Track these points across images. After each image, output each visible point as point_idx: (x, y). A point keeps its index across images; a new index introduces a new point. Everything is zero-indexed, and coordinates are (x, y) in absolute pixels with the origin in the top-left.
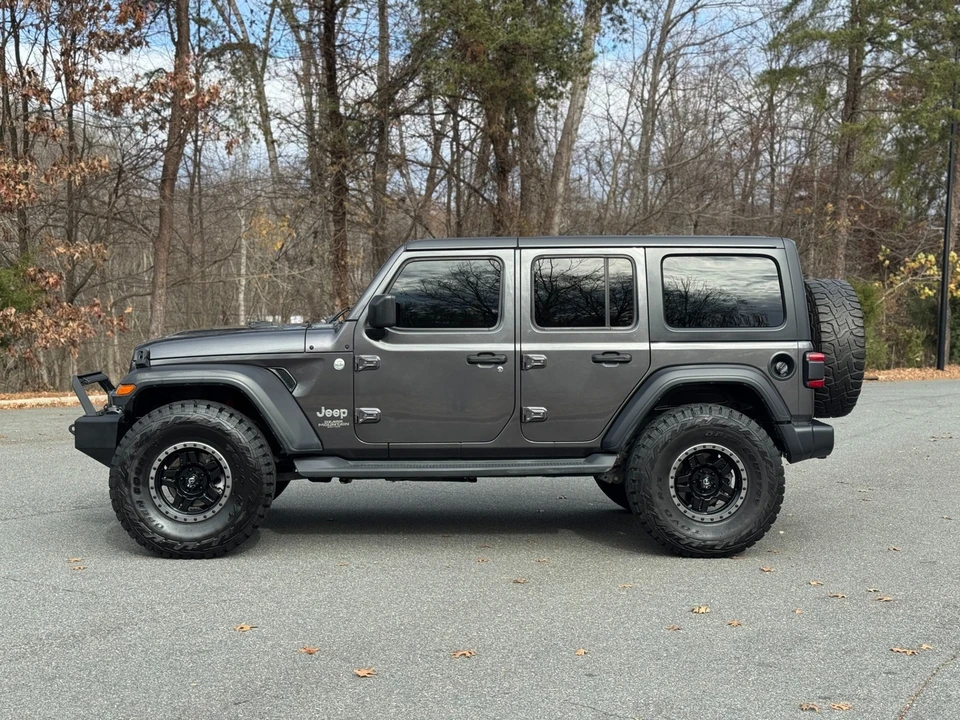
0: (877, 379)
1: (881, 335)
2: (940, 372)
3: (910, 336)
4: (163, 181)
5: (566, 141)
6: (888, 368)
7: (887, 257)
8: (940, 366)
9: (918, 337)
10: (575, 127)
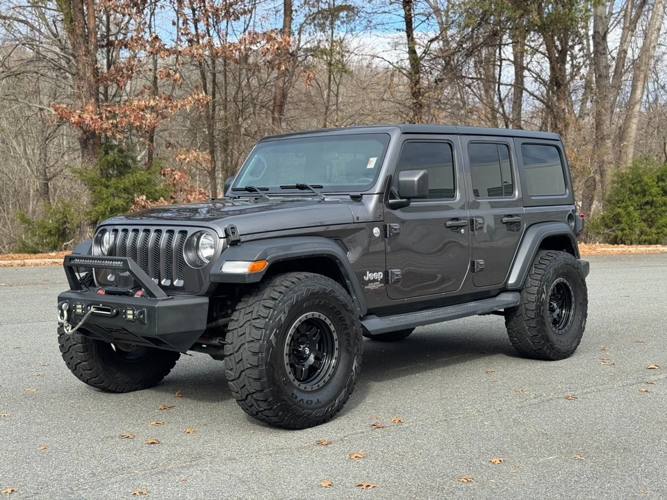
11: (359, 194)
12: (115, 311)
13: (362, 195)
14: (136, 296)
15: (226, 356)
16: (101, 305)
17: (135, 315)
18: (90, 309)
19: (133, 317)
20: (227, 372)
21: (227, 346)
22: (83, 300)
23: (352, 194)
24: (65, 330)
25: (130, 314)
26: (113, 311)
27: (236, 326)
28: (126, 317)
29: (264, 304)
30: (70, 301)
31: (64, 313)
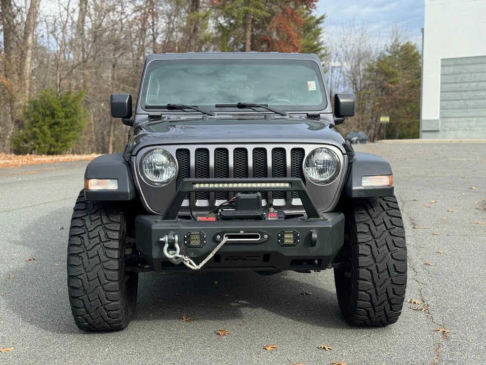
10: (37, 3)
11: (317, 113)
12: (266, 236)
13: (319, 113)
14: (269, 219)
15: (363, 267)
16: (242, 232)
17: (298, 238)
18: (222, 238)
19: (295, 241)
20: (362, 283)
21: (363, 257)
22: (201, 229)
23: (310, 113)
24: (188, 264)
25: (290, 238)
26: (262, 237)
27: (371, 238)
28: (283, 241)
29: (391, 214)
30: (176, 232)
31: (177, 246)
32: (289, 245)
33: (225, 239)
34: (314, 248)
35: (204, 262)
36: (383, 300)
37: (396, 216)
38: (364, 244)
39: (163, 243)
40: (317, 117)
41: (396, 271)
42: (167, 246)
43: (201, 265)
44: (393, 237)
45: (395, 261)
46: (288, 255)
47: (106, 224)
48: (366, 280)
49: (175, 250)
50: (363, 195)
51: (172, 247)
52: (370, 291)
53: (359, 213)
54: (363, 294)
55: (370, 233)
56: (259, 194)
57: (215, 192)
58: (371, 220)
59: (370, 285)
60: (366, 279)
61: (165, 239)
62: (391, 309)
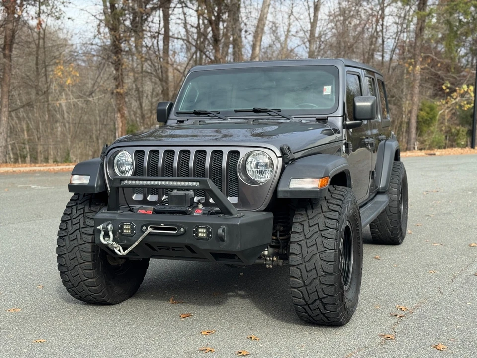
0: (434, 154)
1: (441, 130)
2: (472, 150)
3: (458, 131)
4: (5, 46)
5: (260, 25)
6: (445, 148)
7: (448, 88)
8: (472, 147)
9: (463, 131)
11: (326, 116)
12: (182, 230)
13: (328, 117)
14: (195, 214)
15: (293, 265)
16: (162, 225)
17: (210, 233)
18: (147, 229)
19: (208, 235)
20: (292, 281)
21: (293, 256)
22: (131, 220)
23: (318, 116)
24: (116, 251)
25: (203, 232)
26: (179, 230)
27: (302, 238)
28: (197, 235)
29: (328, 216)
30: (113, 221)
31: (111, 234)
32: (202, 238)
33: (149, 230)
34: (224, 243)
35: (129, 249)
36: (314, 299)
37: (331, 218)
38: (296, 243)
39: (100, 231)
40: (324, 121)
41: (324, 272)
42: (103, 233)
43: (126, 252)
44: (324, 239)
45: (323, 262)
46: (203, 248)
47: (87, 213)
48: (297, 279)
49: (109, 237)
50: (288, 196)
51: (107, 235)
52: (301, 289)
53: (299, 214)
54: (295, 291)
55: (302, 234)
56: (191, 193)
57: (163, 189)
58: (307, 221)
59: (300, 283)
60: (296, 277)
61: (101, 227)
62: (326, 309)
